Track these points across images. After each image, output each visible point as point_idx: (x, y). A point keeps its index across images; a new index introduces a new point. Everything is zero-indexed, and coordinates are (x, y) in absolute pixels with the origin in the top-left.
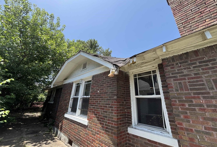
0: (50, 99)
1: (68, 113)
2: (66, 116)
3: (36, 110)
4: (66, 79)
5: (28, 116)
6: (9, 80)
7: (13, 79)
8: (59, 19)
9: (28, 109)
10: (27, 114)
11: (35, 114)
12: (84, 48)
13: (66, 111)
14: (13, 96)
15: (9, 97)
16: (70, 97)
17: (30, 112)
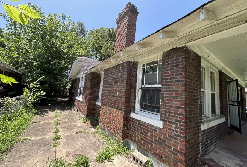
0: (72, 88)
1: (78, 96)
2: (77, 98)
3: (65, 97)
4: (77, 74)
5: (60, 100)
6: (42, 77)
7: (44, 77)
8: (69, 17)
9: (61, 96)
10: (60, 99)
11: (65, 99)
12: (101, 40)
13: (77, 95)
14: (47, 85)
15: (44, 86)
16: (78, 87)
17: (62, 98)
